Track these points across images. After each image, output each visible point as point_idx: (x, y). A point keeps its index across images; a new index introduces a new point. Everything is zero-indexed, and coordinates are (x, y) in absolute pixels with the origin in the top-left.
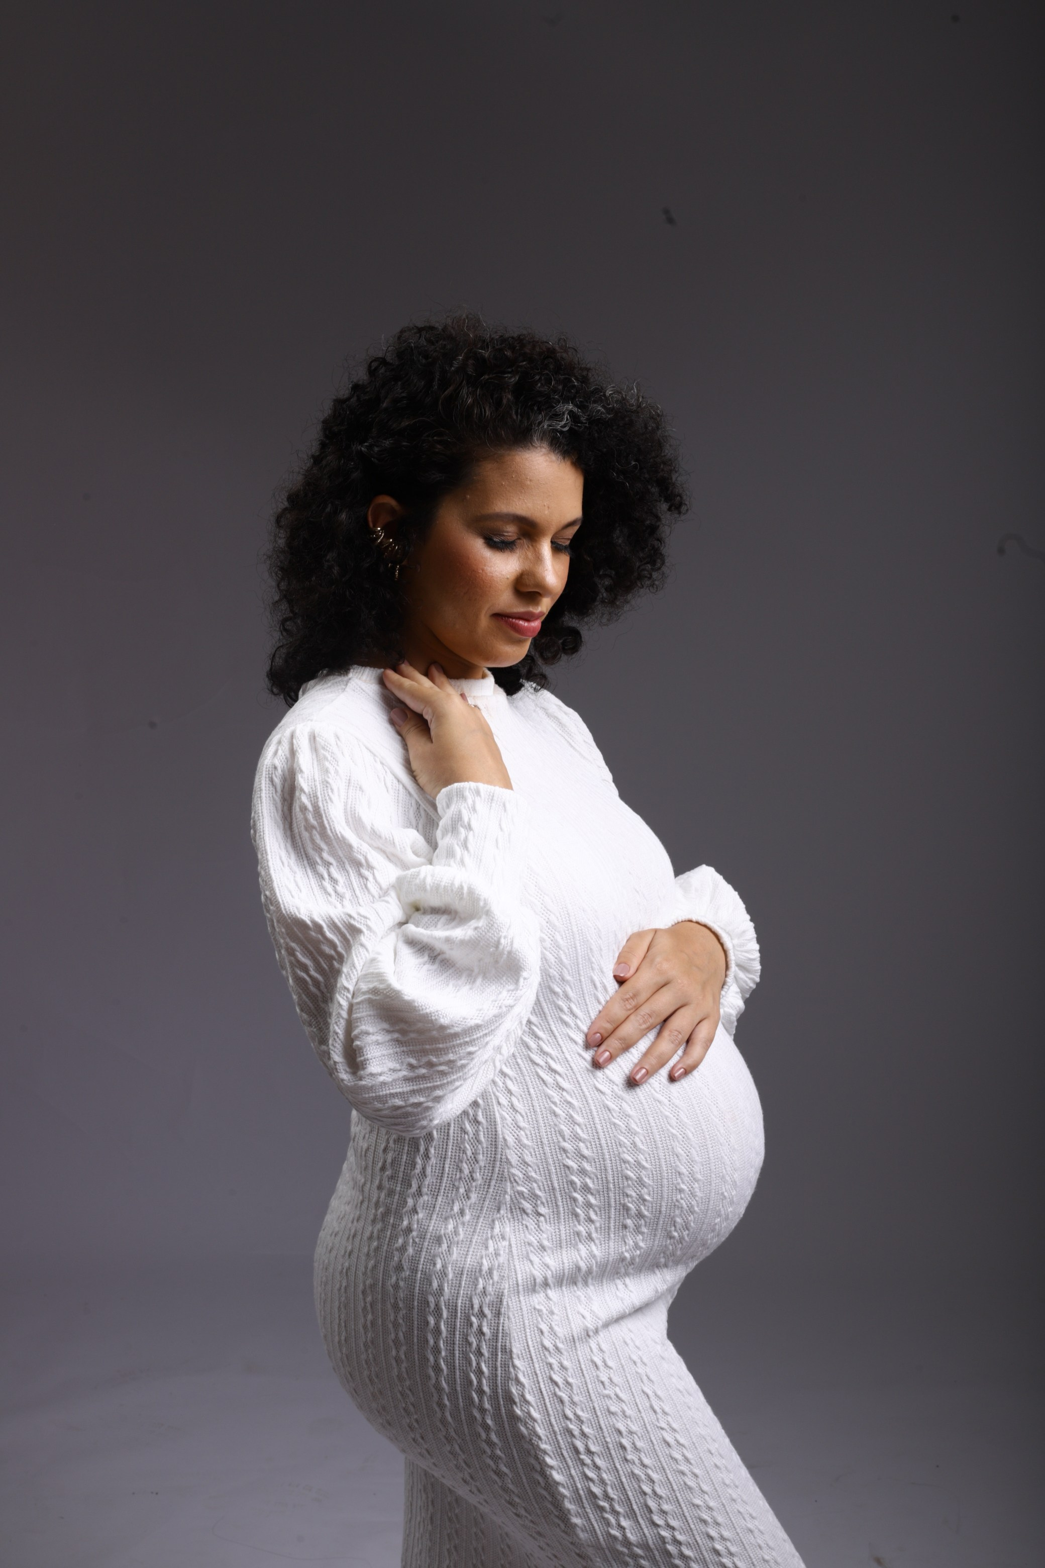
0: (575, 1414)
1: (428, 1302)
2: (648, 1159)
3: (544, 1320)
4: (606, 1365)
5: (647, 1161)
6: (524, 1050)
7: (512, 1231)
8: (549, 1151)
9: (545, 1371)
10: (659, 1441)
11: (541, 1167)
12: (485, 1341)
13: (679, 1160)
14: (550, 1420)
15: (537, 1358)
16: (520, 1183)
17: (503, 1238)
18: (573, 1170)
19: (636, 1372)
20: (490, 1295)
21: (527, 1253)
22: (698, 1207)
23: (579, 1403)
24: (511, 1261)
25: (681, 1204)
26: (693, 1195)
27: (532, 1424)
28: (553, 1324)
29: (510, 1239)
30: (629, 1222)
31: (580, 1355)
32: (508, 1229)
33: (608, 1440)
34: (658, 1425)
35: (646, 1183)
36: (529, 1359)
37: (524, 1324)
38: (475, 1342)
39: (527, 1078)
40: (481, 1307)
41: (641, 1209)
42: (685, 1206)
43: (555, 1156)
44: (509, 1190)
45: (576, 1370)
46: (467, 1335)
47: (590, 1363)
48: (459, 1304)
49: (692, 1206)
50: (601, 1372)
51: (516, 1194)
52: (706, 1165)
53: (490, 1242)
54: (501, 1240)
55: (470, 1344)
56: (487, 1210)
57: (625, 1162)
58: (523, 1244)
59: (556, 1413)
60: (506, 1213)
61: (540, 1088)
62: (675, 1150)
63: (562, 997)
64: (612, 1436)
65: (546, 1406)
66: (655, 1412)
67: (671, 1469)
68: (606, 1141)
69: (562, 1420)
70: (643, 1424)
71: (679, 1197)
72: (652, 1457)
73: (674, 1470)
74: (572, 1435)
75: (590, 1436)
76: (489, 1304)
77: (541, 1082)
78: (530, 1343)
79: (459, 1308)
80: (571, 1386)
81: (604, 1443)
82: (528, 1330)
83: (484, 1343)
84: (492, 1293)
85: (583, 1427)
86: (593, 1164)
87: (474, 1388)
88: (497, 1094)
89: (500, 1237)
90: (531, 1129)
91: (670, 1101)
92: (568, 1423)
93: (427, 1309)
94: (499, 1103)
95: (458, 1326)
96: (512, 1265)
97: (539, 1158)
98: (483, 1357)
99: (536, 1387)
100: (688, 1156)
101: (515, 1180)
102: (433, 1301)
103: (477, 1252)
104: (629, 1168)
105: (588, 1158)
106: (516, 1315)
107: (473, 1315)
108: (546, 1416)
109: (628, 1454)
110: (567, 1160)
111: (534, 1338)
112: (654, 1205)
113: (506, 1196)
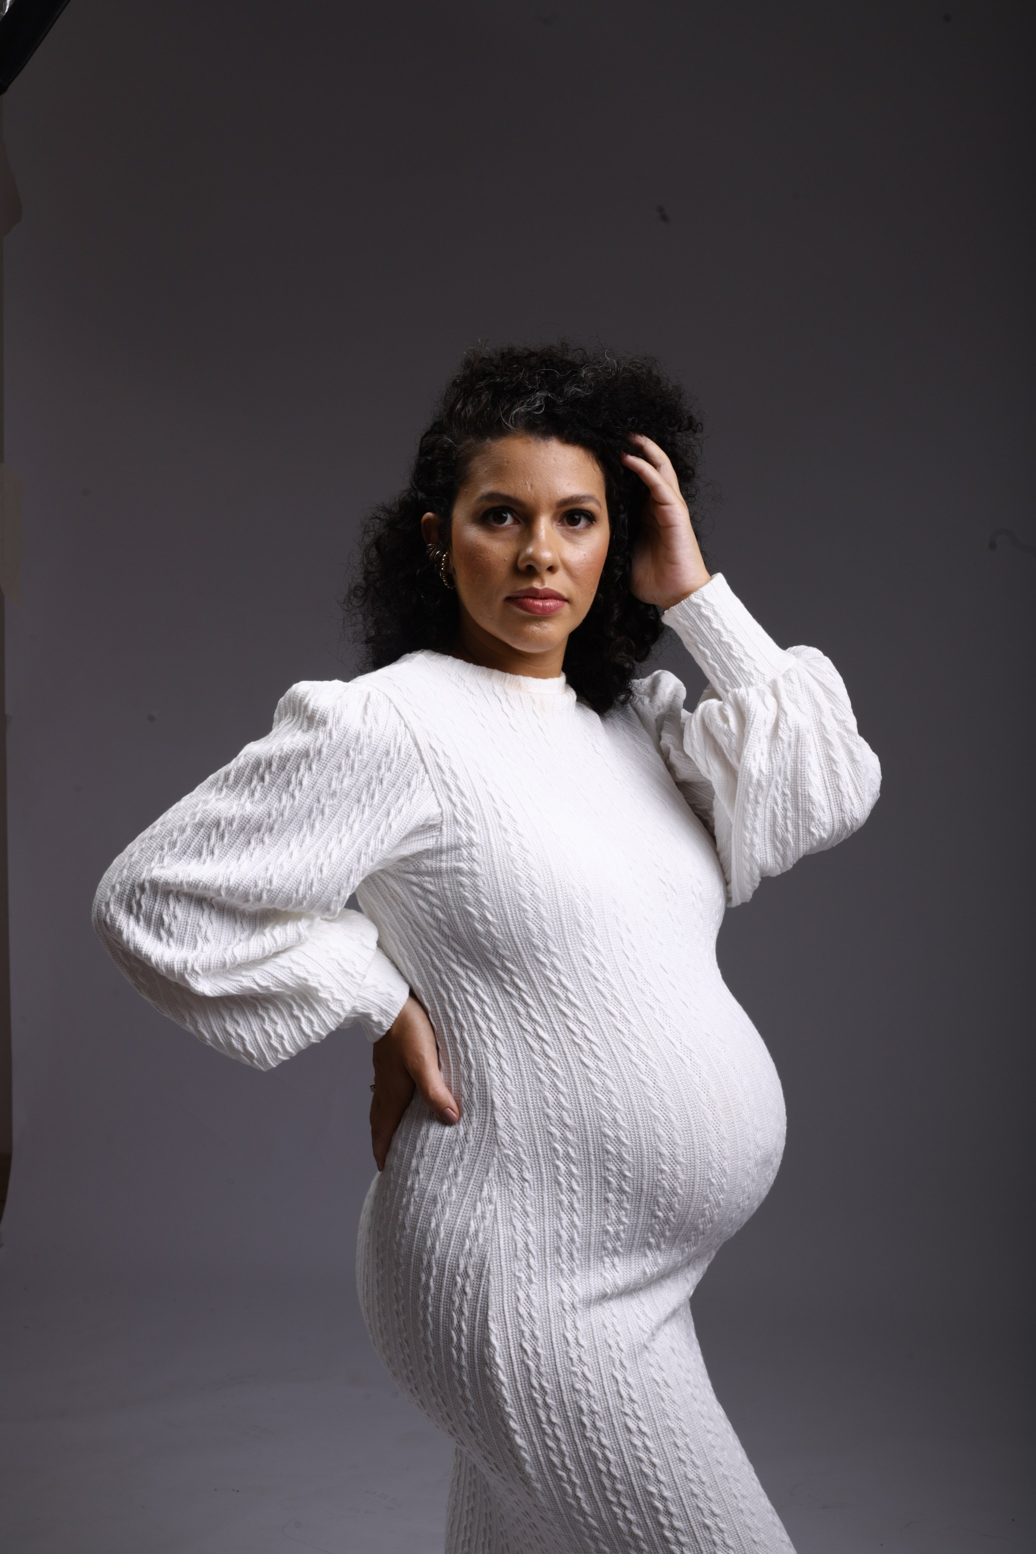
0: (540, 1384)
1: (422, 1259)
2: (629, 1136)
3: (523, 1287)
4: (578, 1344)
5: (627, 1138)
6: (513, 1015)
7: (499, 1195)
8: (534, 1116)
9: (516, 1338)
10: (620, 1425)
11: (526, 1131)
12: (467, 1300)
13: (660, 1141)
14: (516, 1386)
15: (511, 1324)
16: (507, 1146)
17: (490, 1202)
18: (556, 1138)
19: (610, 1356)
20: (475, 1256)
21: (511, 1218)
22: (681, 1189)
23: (545, 1374)
24: (495, 1225)
25: (663, 1185)
26: (675, 1176)
27: (499, 1387)
28: (530, 1294)
29: (496, 1203)
30: (610, 1196)
31: (553, 1327)
32: (495, 1193)
33: (570, 1414)
34: (623, 1410)
35: (626, 1159)
36: (504, 1323)
37: (502, 1289)
38: (457, 1301)
39: (516, 1042)
40: (466, 1268)
41: (622, 1185)
42: (667, 1187)
43: (539, 1122)
44: (496, 1153)
45: (546, 1341)
46: (451, 1294)
47: (562, 1338)
48: (447, 1263)
49: (675, 1188)
50: (571, 1349)
51: (503, 1157)
52: (689, 1149)
53: (479, 1204)
54: (488, 1204)
55: (453, 1303)
56: (477, 1172)
57: (606, 1136)
58: (507, 1209)
59: (522, 1380)
60: (494, 1177)
61: (528, 1053)
62: (656, 1131)
63: (549, 967)
64: (574, 1411)
65: (513, 1372)
66: (621, 1397)
67: (629, 1454)
68: (588, 1113)
69: (527, 1387)
70: (607, 1406)
71: (660, 1177)
72: (612, 1439)
73: (632, 1455)
74: (536, 1405)
75: (553, 1407)
76: (473, 1265)
77: (529, 1048)
78: (506, 1308)
79: (447, 1267)
80: (540, 1357)
81: (565, 1416)
82: (505, 1295)
83: (465, 1303)
84: (477, 1255)
85: (547, 1398)
86: (575, 1133)
87: (454, 1345)
88: (488, 1055)
89: (488, 1200)
90: (518, 1092)
91: (654, 1084)
92: (533, 1391)
93: (421, 1266)
94: (489, 1065)
95: (445, 1284)
96: (496, 1228)
97: (524, 1122)
98: (463, 1316)
99: (507, 1352)
100: (669, 1138)
101: (502, 1143)
102: (426, 1258)
103: (467, 1213)
104: (609, 1142)
105: (570, 1127)
106: (496, 1279)
107: (458, 1274)
108: (513, 1381)
109: (587, 1432)
110: (551, 1126)
111: (510, 1304)
112: (635, 1182)
113: (494, 1159)
